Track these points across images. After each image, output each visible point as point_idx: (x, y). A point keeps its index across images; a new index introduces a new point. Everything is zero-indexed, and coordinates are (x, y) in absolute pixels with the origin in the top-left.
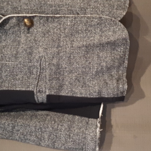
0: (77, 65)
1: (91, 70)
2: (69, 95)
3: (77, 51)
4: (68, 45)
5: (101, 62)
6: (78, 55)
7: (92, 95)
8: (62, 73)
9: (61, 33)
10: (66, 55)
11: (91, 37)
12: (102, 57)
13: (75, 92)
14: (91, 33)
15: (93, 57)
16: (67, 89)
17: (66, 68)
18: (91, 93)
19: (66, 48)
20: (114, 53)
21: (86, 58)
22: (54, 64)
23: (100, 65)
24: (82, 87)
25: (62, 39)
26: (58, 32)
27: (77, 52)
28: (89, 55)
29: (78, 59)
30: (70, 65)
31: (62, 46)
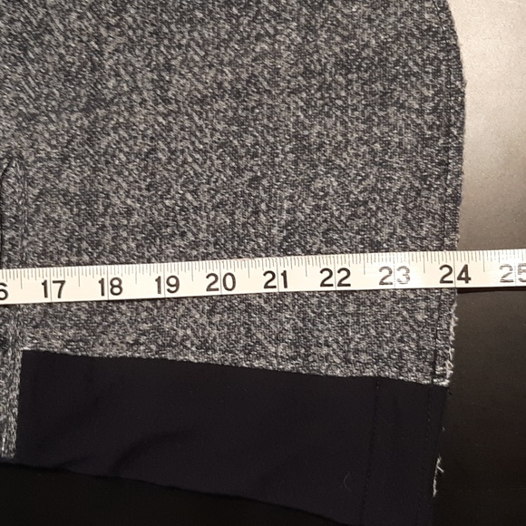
0: (189, 196)
1: (263, 218)
2: (141, 352)
3: (191, 118)
4: (141, 93)
5: (316, 175)
6: (193, 143)
7: (259, 356)
8: (108, 238)
9: (103, 31)
10: (131, 142)
11: (258, 38)
12: (322, 145)
13: (173, 339)
14: (255, 18)
15: (274, 147)
16: (132, 322)
17: (129, 212)
18: (258, 342)
19: (130, 109)
20: (384, 120)
21: (234, 154)
22: (66, 193)
23: (308, 187)
24: (211, 312)
25: (111, 62)
26: (88, 24)
27: (187, 124)
28: (249, 141)
29: (195, 160)
30: (150, 198)
31: (112, 100)
